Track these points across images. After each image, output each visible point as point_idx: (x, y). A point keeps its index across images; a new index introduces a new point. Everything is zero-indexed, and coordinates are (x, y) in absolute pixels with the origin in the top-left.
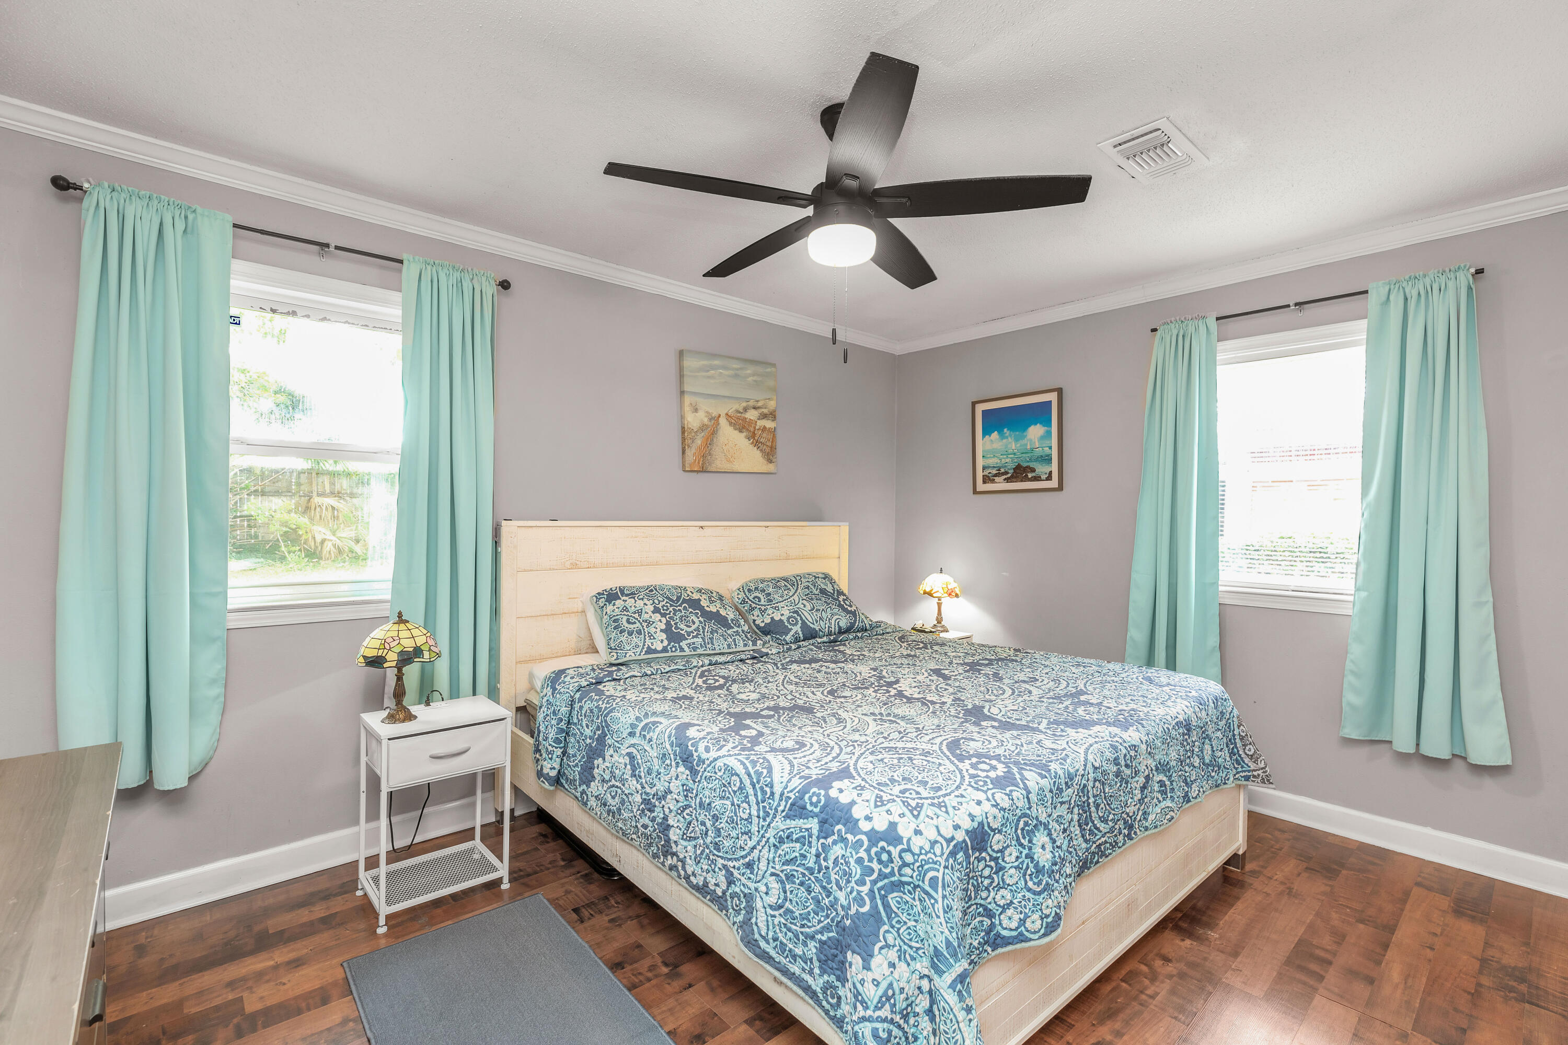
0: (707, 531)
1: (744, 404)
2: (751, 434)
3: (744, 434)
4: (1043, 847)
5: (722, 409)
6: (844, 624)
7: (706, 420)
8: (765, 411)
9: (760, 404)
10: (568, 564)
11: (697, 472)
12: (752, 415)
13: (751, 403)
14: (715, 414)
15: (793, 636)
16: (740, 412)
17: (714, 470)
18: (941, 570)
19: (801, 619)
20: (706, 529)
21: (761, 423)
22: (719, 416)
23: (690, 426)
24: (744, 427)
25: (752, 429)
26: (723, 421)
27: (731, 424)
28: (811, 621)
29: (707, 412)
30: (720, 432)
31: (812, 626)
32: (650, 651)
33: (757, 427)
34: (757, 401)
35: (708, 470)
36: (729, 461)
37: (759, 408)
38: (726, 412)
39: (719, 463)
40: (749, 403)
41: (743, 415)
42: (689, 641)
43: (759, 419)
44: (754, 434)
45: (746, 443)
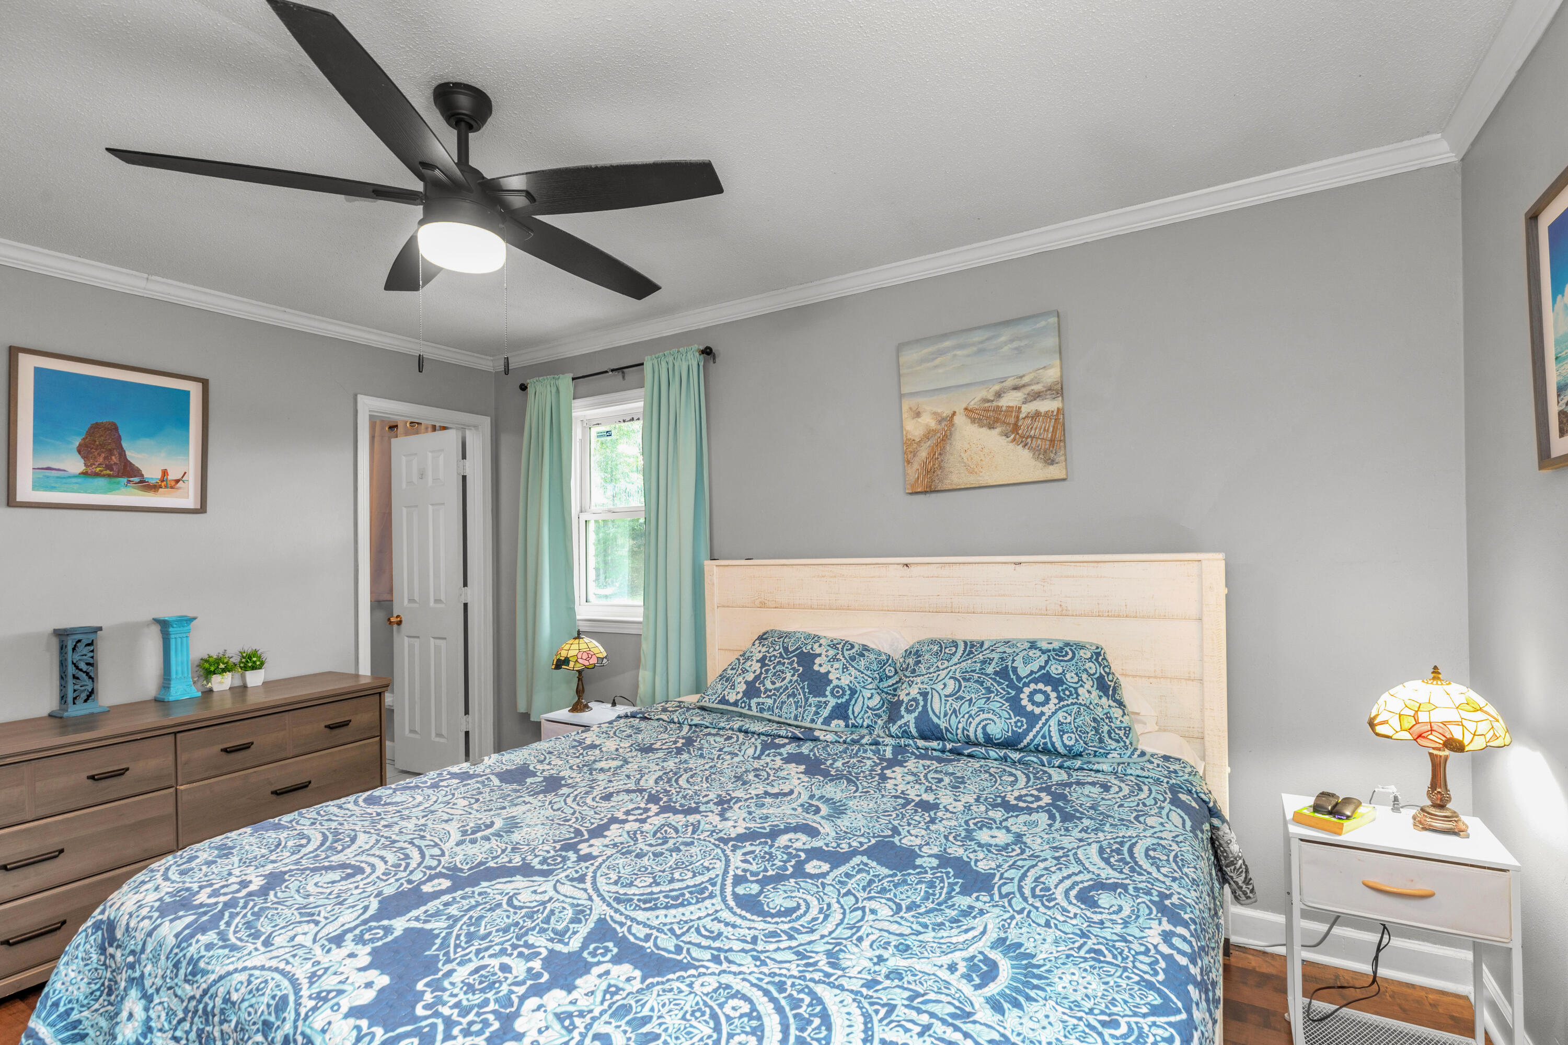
0: (914, 570)
1: (997, 387)
2: (1010, 428)
3: (998, 430)
4: (131, 1016)
5: (958, 404)
6: (997, 730)
7: (933, 424)
8: (1037, 388)
9: (1026, 380)
10: (757, 602)
11: (925, 492)
12: (1011, 400)
13: (1010, 383)
14: (947, 412)
15: (900, 727)
16: (989, 401)
17: (950, 487)
18: (1436, 670)
19: (925, 706)
20: (912, 568)
21: (1027, 409)
22: (954, 413)
23: (909, 437)
24: (997, 420)
25: (1012, 420)
26: (960, 420)
27: (973, 421)
28: (937, 712)
29: (935, 413)
30: (957, 436)
31: (935, 720)
32: (723, 701)
33: (1022, 415)
34: (1021, 377)
35: (939, 488)
36: (972, 472)
37: (1024, 386)
38: (964, 406)
39: (957, 476)
40: (1004, 384)
41: (995, 404)
42: (761, 700)
43: (1024, 403)
44: (1016, 428)
45: (1003, 441)
